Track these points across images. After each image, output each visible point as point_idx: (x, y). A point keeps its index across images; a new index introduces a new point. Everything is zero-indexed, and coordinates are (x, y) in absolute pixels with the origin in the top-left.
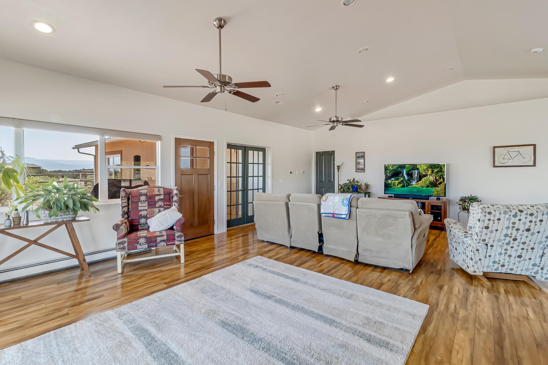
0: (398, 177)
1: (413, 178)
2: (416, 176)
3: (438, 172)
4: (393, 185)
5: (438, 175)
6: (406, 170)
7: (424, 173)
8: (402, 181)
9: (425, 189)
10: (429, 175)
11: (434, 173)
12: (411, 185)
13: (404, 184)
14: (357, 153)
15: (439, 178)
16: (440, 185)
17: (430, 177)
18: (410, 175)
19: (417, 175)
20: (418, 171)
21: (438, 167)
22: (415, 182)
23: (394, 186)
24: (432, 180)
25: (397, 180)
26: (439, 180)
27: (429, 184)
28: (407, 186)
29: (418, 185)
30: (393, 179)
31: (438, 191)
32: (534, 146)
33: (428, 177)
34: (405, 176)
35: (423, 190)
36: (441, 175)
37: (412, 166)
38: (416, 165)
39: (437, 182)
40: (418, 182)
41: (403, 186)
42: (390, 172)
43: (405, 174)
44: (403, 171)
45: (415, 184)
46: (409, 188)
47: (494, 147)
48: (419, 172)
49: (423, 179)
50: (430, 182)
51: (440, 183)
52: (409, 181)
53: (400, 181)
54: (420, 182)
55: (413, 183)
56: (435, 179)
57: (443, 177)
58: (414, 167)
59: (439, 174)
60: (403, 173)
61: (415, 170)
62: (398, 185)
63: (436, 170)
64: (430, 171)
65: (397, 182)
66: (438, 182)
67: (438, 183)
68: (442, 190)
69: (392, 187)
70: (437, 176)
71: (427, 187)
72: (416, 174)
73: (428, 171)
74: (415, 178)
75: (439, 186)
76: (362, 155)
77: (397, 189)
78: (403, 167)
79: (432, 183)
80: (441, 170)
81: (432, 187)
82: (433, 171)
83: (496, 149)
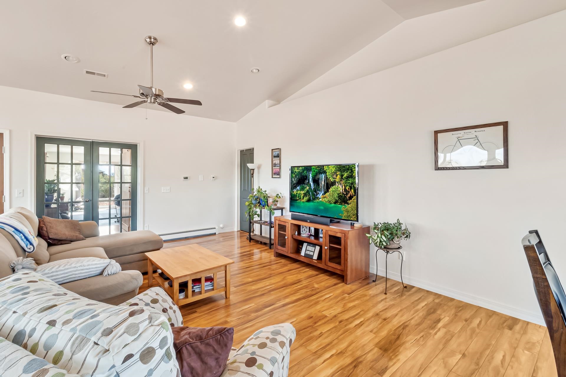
0: (304, 185)
1: (319, 187)
2: (323, 183)
3: (348, 178)
4: (299, 197)
5: (348, 183)
6: (312, 174)
7: (332, 180)
8: (308, 191)
9: (333, 207)
10: (338, 182)
11: (344, 179)
12: (317, 198)
13: (310, 197)
14: (273, 151)
15: (349, 189)
16: (351, 201)
17: (339, 186)
18: (316, 181)
19: (325, 182)
20: (325, 176)
21: (348, 169)
22: (322, 194)
23: (299, 199)
24: (341, 191)
25: (302, 189)
26: (349, 192)
27: (337, 199)
28: (314, 199)
29: (326, 199)
30: (298, 188)
31: (347, 211)
32: (505, 125)
33: (337, 186)
34: (311, 183)
35: (331, 208)
36: (352, 184)
37: (319, 167)
38: (323, 167)
39: (347, 194)
40: (325, 193)
41: (309, 201)
42: (296, 176)
43: (311, 180)
44: (309, 175)
45: (322, 197)
46: (315, 203)
47: (436, 133)
48: (327, 177)
49: (331, 190)
50: (338, 194)
51: (351, 198)
52: (315, 191)
53: (306, 190)
54: (327, 194)
55: (319, 195)
56: (345, 189)
57: (354, 186)
58: (321, 169)
59: (349, 180)
60: (309, 178)
61: (321, 174)
62: (303, 198)
63: (346, 175)
64: (339, 176)
65: (302, 192)
66: (349, 195)
67: (349, 197)
68: (352, 210)
69: (297, 200)
70: (347, 185)
71: (335, 203)
72: (323, 181)
73: (337, 175)
74: (322, 187)
75: (349, 202)
76: (278, 152)
77: (302, 204)
78: (308, 168)
79: (341, 196)
80: (352, 175)
81: (341, 204)
82: (342, 176)
83: (439, 135)
